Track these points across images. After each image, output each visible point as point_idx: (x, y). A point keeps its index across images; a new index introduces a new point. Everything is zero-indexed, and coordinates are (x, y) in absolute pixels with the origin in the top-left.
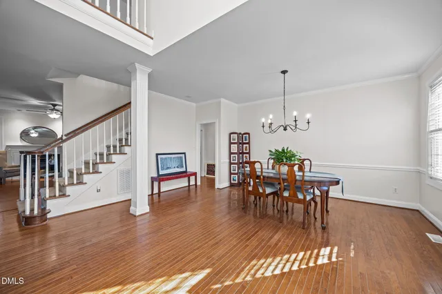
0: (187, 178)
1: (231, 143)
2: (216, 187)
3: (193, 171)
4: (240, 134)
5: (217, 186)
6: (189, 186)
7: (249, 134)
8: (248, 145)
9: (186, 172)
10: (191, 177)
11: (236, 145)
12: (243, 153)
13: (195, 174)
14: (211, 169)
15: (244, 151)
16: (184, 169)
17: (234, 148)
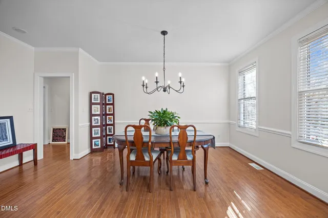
0: (16, 156)
1: (91, 104)
2: (72, 158)
3: (31, 142)
4: (103, 94)
5: (73, 156)
6: (21, 164)
7: (113, 95)
8: (112, 106)
9: (14, 145)
10: (25, 153)
11: (99, 106)
12: (106, 115)
13: (34, 147)
14: (59, 134)
15: (108, 113)
16: (10, 142)
17: (97, 109)
